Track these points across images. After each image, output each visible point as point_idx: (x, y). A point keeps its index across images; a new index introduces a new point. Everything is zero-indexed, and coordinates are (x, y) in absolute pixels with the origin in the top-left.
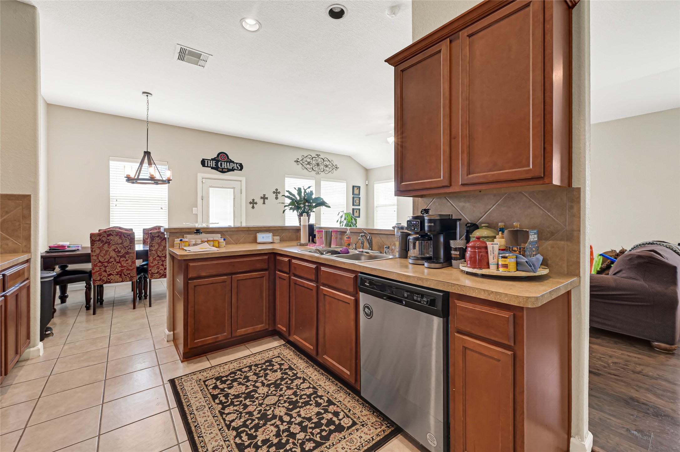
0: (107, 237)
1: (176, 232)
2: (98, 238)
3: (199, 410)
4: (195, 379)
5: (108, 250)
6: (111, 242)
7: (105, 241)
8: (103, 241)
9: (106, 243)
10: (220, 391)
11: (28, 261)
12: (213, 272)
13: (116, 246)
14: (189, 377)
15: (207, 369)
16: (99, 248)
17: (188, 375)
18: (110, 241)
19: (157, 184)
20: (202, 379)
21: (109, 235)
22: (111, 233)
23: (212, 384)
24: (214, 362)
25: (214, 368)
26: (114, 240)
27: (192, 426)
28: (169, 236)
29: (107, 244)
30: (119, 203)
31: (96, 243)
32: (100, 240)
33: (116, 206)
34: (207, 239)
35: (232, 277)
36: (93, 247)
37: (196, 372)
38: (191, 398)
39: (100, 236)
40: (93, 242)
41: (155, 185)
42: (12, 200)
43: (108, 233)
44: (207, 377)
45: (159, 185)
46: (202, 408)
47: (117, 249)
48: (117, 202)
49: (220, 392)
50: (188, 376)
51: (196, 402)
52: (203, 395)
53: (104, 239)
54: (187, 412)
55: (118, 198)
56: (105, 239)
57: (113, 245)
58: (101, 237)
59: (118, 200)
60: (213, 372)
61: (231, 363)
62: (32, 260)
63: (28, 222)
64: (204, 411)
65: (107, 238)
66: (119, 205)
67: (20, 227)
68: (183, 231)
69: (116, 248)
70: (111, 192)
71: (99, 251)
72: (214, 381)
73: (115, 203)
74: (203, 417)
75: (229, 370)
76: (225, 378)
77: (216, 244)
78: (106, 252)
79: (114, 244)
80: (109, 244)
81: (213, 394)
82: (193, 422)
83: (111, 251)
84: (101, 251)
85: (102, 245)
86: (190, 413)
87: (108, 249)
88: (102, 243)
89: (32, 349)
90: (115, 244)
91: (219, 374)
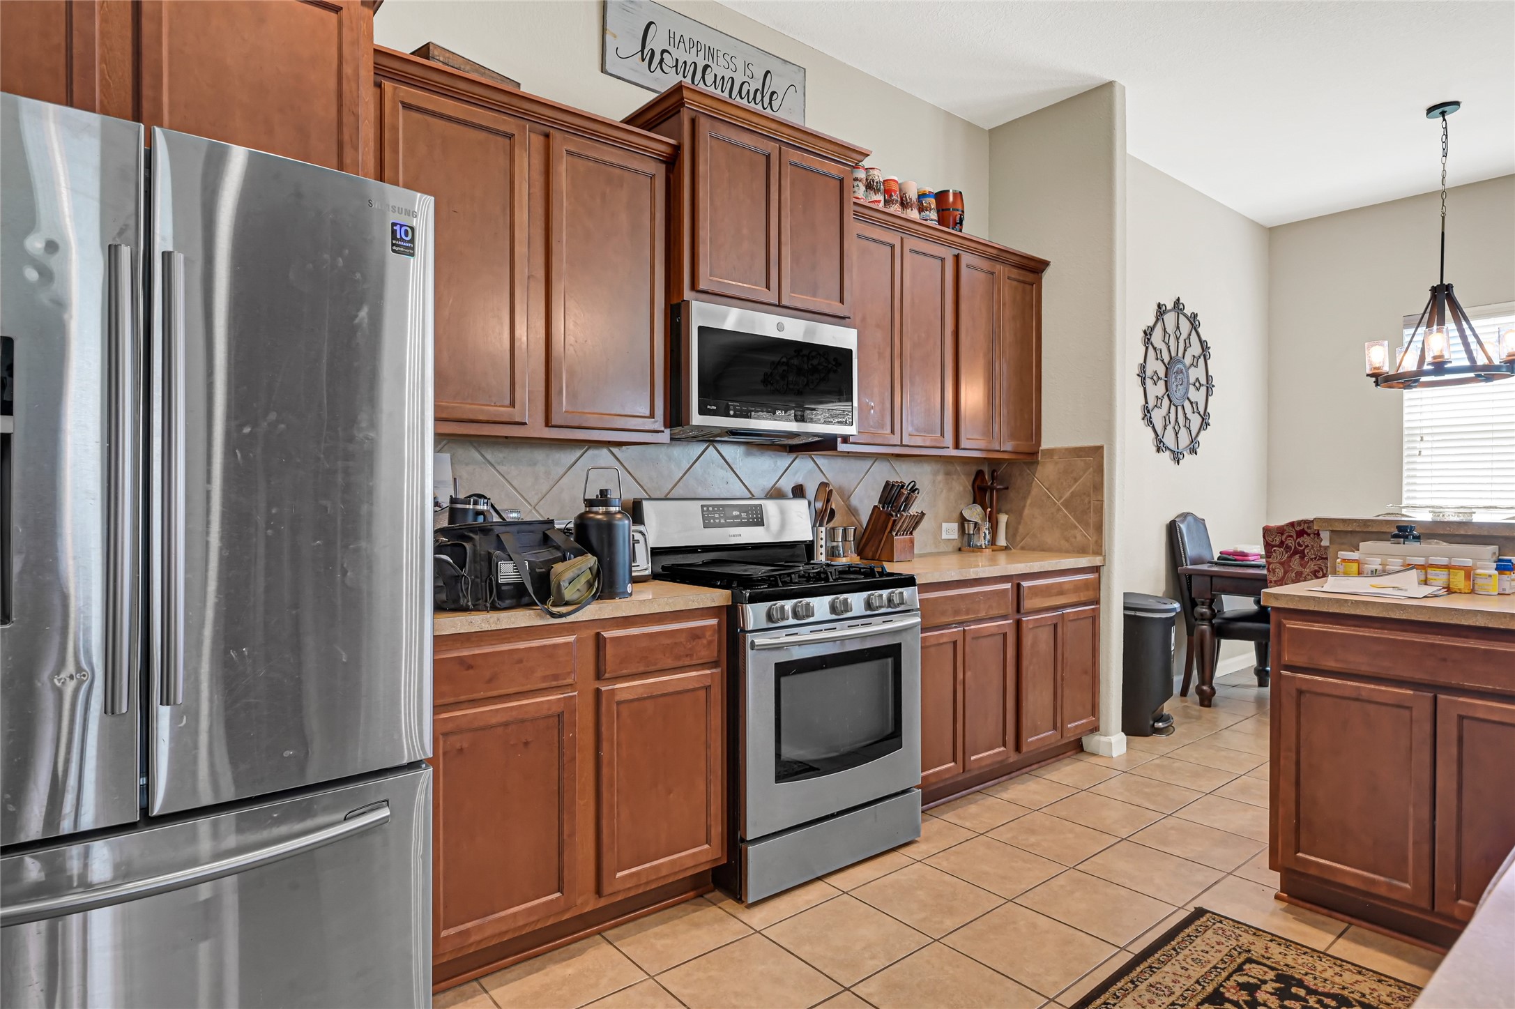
0: (1297, 539)
1: (1351, 532)
2: (1278, 540)
3: (1154, 989)
4: (1240, 943)
5: (1302, 573)
6: (1306, 552)
7: (1293, 548)
8: (1288, 548)
9: (1296, 552)
10: (1243, 1000)
11: (1096, 569)
12: (1361, 663)
13: (1318, 563)
14: (1236, 931)
15: (1299, 947)
16: (1282, 564)
17: (1240, 926)
18: (1304, 549)
19: (1489, 379)
20: (1253, 952)
21: (1301, 533)
22: (1306, 529)
23: (1254, 978)
24: (1344, 949)
25: (1319, 957)
26: (1313, 547)
27: (1102, 997)
28: (1330, 544)
29: (1297, 556)
30: (1429, 445)
31: (1274, 550)
32: (1282, 543)
33: (1420, 455)
34: (1427, 561)
35: (1435, 698)
36: (1270, 560)
37: (1265, 934)
38: (1176, 963)
39: (1282, 534)
40: (1268, 546)
41: (1483, 384)
42: (1081, 457)
43: (1298, 529)
44: (1269, 958)
45: (1495, 382)
46: (1163, 991)
47: (1321, 573)
48: (1423, 445)
49: (1241, 1002)
50: (1238, 928)
51: (1170, 975)
52: (1202, 976)
53: (1290, 542)
54: (1133, 974)
55: (1425, 431)
56: (1293, 543)
57: (1312, 559)
58: (1284, 537)
59: (1424, 439)
60: (1300, 961)
61: (1380, 981)
62: (1104, 571)
63: (1100, 498)
64: (1156, 999)
65: (1297, 541)
66: (1429, 452)
67: (1090, 507)
68: (1370, 529)
69: (1319, 568)
70: (1406, 417)
71: (1282, 571)
72: (1271, 975)
73: (1417, 445)
74: (1138, 1004)
75: (1344, 988)
76: (1302, 992)
77: (1459, 581)
78: (1296, 576)
79: (1314, 556)
80: (1303, 556)
81: (1223, 993)
82: (1115, 994)
83: (1308, 575)
84: (1285, 573)
85: (1288, 557)
86: (1135, 980)
87: (1300, 569)
88: (1287, 552)
89: (1103, 739)
90: (1315, 558)
91: (1307, 974)
